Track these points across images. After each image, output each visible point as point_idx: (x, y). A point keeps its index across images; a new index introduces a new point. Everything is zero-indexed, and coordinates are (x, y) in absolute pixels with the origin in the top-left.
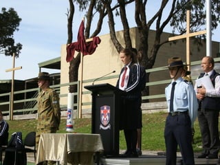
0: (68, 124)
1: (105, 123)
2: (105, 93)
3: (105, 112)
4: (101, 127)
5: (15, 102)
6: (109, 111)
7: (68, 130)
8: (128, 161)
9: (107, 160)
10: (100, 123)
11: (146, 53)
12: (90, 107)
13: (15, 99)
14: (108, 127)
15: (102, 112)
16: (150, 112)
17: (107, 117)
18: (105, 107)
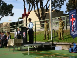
0: (15, 37)
1: (24, 36)
5: (11, 29)
7: (15, 38)
8: (28, 45)
9: (24, 45)
11: (43, 15)
13: (10, 28)
14: (25, 37)
15: (24, 33)
16: (42, 31)
17: (25, 35)
18: (24, 32)
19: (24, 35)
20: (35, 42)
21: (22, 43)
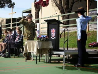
1: (53, 36)
2: (53, 23)
3: (53, 31)
4: (51, 38)
5: (13, 27)
6: (55, 31)
10: (51, 36)
11: (68, 6)
12: (47, 29)
14: (54, 38)
15: (52, 31)
16: (70, 31)
18: (53, 29)
19: (52, 34)
20: (68, 49)
21: (50, 49)
